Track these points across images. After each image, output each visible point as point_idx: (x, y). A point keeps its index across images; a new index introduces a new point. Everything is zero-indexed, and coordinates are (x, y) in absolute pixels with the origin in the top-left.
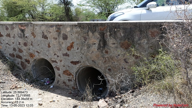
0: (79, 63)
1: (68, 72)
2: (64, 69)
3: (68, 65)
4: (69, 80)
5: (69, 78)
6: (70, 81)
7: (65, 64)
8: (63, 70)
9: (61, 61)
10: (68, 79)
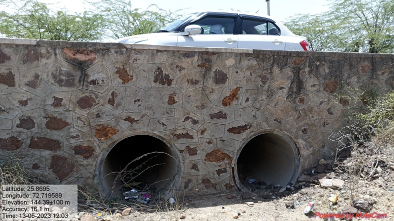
0: (247, 129)
1: (219, 153)
2: (210, 148)
3: (220, 139)
4: (219, 172)
5: (220, 166)
6: (222, 172)
7: (213, 136)
8: (206, 151)
9: (203, 132)
10: (217, 169)
